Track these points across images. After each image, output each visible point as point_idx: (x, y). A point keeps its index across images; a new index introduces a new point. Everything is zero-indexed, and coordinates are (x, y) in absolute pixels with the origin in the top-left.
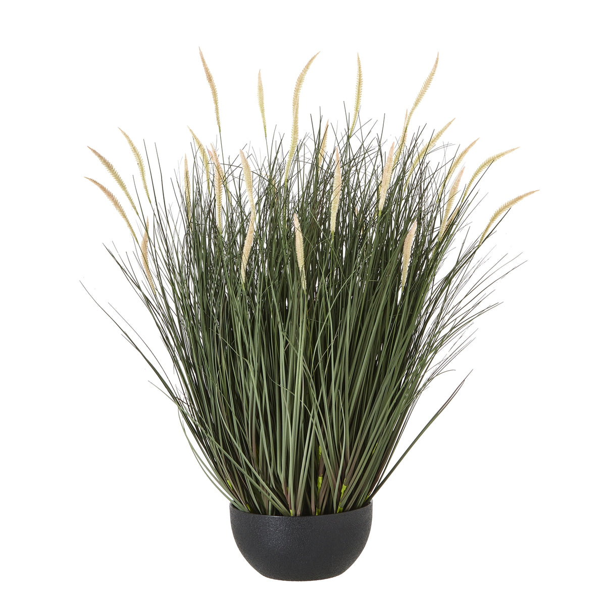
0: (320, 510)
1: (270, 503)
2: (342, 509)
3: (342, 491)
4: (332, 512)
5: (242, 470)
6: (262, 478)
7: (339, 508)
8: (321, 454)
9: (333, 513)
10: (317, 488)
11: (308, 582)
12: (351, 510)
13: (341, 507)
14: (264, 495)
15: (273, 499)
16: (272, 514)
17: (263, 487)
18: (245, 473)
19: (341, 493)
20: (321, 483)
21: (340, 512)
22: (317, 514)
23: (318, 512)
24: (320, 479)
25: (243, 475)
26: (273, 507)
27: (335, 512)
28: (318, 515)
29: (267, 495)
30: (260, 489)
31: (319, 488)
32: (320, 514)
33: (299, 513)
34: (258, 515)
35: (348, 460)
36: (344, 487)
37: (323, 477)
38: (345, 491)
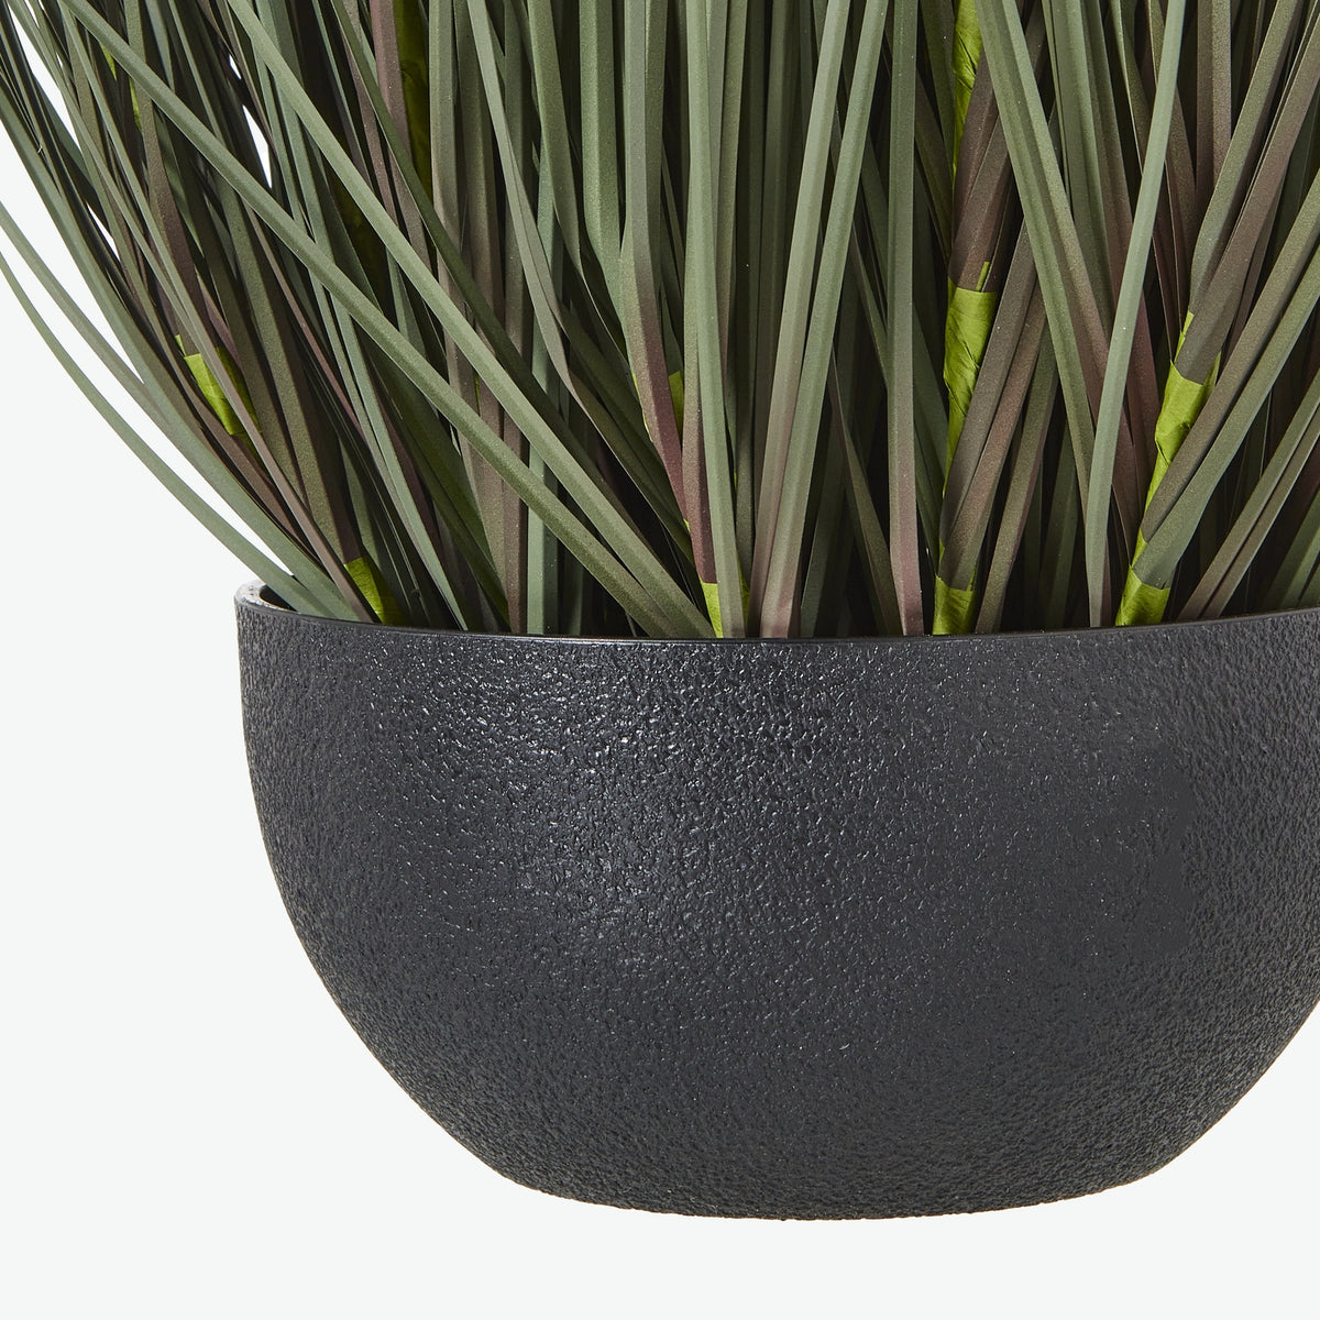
0: (966, 596)
1: (535, 524)
2: (1159, 596)
3: (1165, 431)
4: (1074, 615)
5: (291, 228)
6: (460, 293)
7: (1135, 583)
8: (981, 69)
9: (1084, 623)
10: (945, 392)
11: (864, 1224)
12: (1232, 610)
13: (1149, 581)
14: (481, 451)
15: (563, 495)
16: (557, 624)
17: (472, 384)
18: (316, 252)
19: (1148, 453)
20: (976, 349)
21: (1140, 619)
22: (940, 627)
23: (951, 612)
24: (969, 304)
25: (299, 271)
26: (562, 559)
27: (1095, 617)
28: (954, 631)
29: (507, 454)
30: (447, 395)
31: (959, 395)
32: (968, 625)
33: (777, 611)
34: (429, 637)
35: (1218, 143)
36: (1181, 394)
37: (996, 287)
38: (1185, 431)
